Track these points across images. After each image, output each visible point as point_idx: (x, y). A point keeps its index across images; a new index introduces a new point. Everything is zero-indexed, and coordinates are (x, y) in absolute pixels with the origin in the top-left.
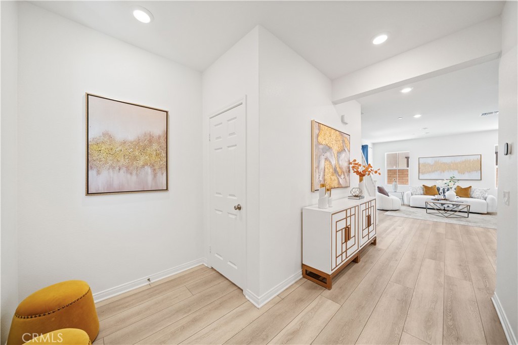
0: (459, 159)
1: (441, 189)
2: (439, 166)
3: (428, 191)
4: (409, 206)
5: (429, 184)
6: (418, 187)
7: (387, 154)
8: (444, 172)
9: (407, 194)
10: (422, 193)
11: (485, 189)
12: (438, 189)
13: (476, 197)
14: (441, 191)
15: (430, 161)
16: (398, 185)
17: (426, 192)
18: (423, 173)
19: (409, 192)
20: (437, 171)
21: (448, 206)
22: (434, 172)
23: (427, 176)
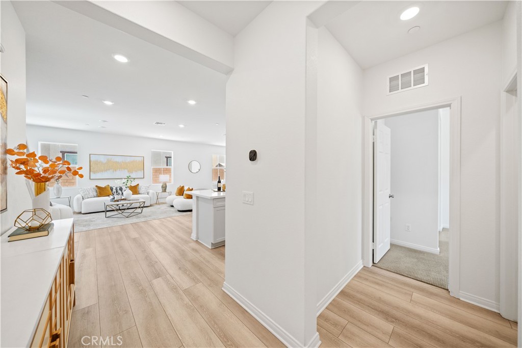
0: (129, 159)
1: (114, 188)
2: (111, 165)
3: (101, 192)
4: (80, 213)
5: (102, 184)
6: (91, 189)
7: (41, 144)
8: (116, 171)
9: (78, 199)
10: (95, 195)
11: (148, 185)
12: (112, 189)
13: (142, 193)
14: (114, 190)
15: (103, 159)
16: (63, 188)
17: (100, 193)
18: (94, 172)
19: (79, 196)
20: (109, 170)
21: (123, 205)
22: (106, 170)
23: (99, 176)
